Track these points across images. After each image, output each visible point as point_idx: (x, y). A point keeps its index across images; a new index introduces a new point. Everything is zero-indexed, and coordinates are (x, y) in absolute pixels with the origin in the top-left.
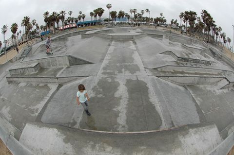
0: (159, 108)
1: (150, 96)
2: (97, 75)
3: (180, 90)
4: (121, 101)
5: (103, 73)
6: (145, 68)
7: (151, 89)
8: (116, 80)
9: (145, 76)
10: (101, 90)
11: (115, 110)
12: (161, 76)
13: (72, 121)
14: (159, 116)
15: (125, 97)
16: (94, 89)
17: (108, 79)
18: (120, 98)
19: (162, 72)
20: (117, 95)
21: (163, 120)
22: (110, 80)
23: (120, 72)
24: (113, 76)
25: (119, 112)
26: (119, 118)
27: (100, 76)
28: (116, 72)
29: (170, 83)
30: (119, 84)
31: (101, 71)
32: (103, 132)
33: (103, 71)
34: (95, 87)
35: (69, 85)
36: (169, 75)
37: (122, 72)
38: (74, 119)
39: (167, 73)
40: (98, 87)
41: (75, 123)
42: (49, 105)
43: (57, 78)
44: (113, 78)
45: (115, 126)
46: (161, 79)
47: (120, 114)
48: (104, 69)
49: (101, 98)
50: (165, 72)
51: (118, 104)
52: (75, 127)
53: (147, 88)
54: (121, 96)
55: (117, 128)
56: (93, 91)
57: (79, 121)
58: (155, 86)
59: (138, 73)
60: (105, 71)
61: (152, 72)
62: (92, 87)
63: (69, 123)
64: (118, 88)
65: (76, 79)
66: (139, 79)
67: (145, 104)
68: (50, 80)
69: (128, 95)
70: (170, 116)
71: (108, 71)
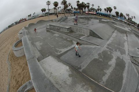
0: (124, 81)
1: (124, 72)
2: (103, 47)
3: (137, 75)
4: (110, 68)
5: (107, 48)
6: (128, 54)
7: (126, 68)
8: (112, 55)
9: (127, 59)
10: (103, 57)
11: (105, 71)
12: (133, 63)
13: (79, 66)
14: (122, 85)
15: (113, 66)
16: (99, 54)
17: (108, 52)
18: (110, 66)
19: (135, 60)
20: (110, 63)
21: (122, 88)
22: (109, 53)
23: (116, 51)
24: (112, 51)
25: (106, 74)
26: (104, 76)
27: (104, 48)
28: (114, 50)
29: (135, 69)
30: (113, 58)
31: (106, 46)
32: (94, 81)
33: (107, 46)
34: (100, 53)
35: (86, 46)
36: (137, 64)
37: (117, 51)
38: (80, 66)
39: (136, 62)
40: (101, 54)
41: (80, 68)
42: (69, 52)
43: (80, 40)
44: (111, 53)
45: (100, 80)
46: (133, 65)
47: (106, 75)
48: (108, 45)
49: (101, 61)
50: (136, 61)
51: (108, 69)
52: (79, 70)
53: (125, 67)
54: (111, 65)
55: (101, 82)
56: (98, 56)
57: (83, 68)
58: (129, 67)
59: (124, 55)
60: (108, 46)
61: (130, 58)
62: (98, 53)
63: (77, 67)
64: (112, 60)
65: (91, 45)
66: (123, 59)
67: (120, 75)
68: (75, 39)
69: (115, 66)
70: (126, 88)
71: (110, 47)
